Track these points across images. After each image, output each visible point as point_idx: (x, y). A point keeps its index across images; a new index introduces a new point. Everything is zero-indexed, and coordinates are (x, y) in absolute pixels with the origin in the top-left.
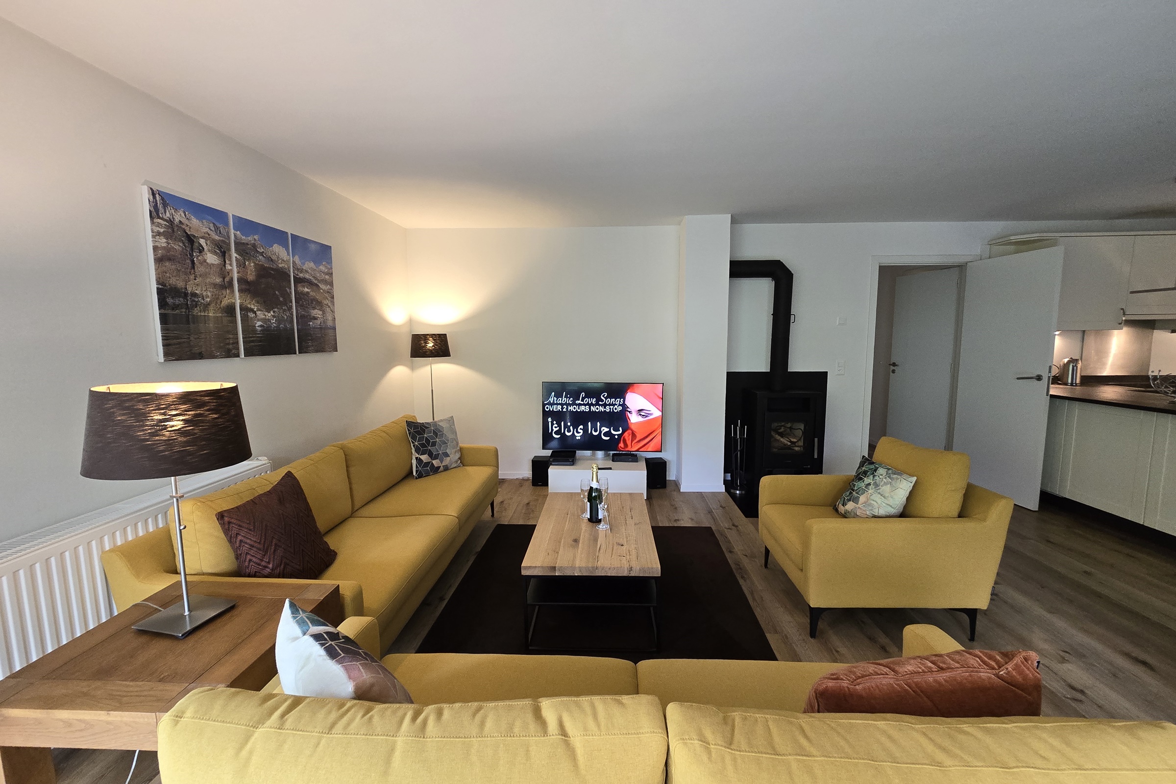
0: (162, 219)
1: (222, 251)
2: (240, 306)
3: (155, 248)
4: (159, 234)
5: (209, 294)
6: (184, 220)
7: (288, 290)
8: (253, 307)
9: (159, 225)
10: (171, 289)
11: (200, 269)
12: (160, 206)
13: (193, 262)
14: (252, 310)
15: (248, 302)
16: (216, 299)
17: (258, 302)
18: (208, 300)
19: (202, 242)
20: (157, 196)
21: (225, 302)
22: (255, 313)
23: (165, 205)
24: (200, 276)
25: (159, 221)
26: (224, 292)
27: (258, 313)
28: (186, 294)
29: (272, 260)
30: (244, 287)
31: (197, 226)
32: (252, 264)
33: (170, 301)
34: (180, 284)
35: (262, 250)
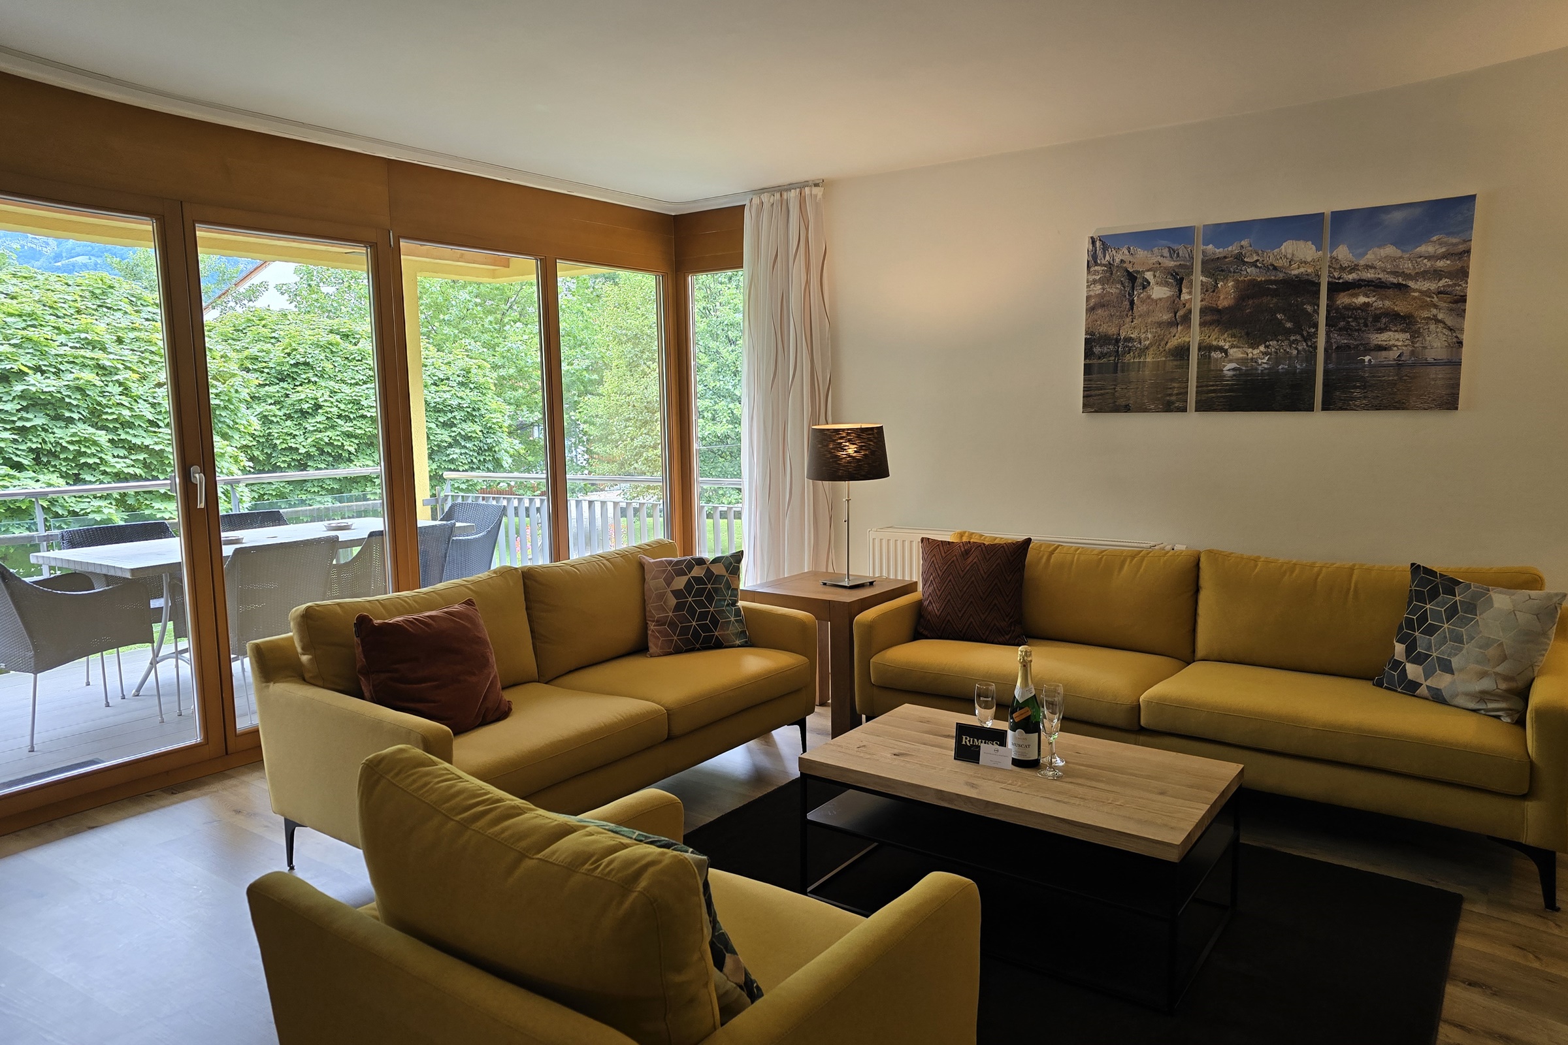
0: (1101, 265)
1: (1178, 279)
2: (1199, 344)
3: (1088, 298)
4: (1095, 282)
5: (1150, 336)
6: (1127, 258)
7: (1309, 308)
8: (1221, 343)
9: (1096, 272)
10: (1100, 338)
11: (1140, 308)
12: (1099, 253)
13: (1132, 303)
14: (1221, 349)
15: (1213, 337)
16: (1159, 341)
17: (1233, 336)
18: (1147, 343)
19: (1149, 276)
20: (1098, 244)
21: (1173, 342)
22: (1226, 352)
23: (1105, 248)
24: (1140, 316)
25: (1096, 268)
26: (1173, 330)
27: (1231, 351)
28: (1117, 341)
29: (1275, 268)
30: (1208, 318)
31: (1142, 259)
32: (1231, 284)
33: (1097, 350)
34: (1112, 330)
35: (1256, 258)
